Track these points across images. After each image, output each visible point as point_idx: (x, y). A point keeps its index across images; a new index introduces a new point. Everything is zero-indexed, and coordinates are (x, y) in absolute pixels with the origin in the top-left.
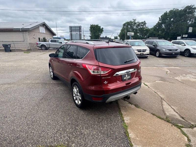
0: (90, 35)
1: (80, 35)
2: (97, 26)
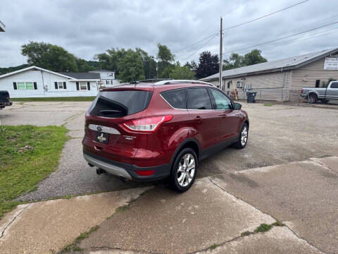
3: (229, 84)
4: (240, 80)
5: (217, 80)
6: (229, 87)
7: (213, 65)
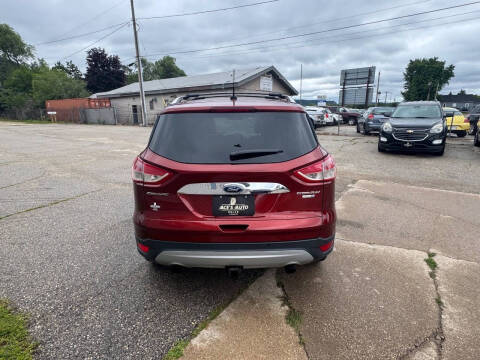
0: (404, 91)
1: (368, 91)
2: (433, 61)
3: (151, 102)
4: (168, 98)
5: (136, 95)
6: (152, 108)
7: (113, 73)
